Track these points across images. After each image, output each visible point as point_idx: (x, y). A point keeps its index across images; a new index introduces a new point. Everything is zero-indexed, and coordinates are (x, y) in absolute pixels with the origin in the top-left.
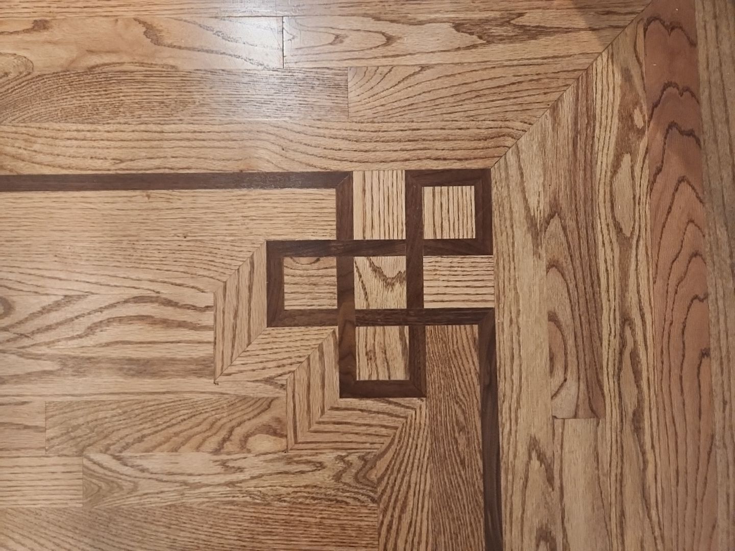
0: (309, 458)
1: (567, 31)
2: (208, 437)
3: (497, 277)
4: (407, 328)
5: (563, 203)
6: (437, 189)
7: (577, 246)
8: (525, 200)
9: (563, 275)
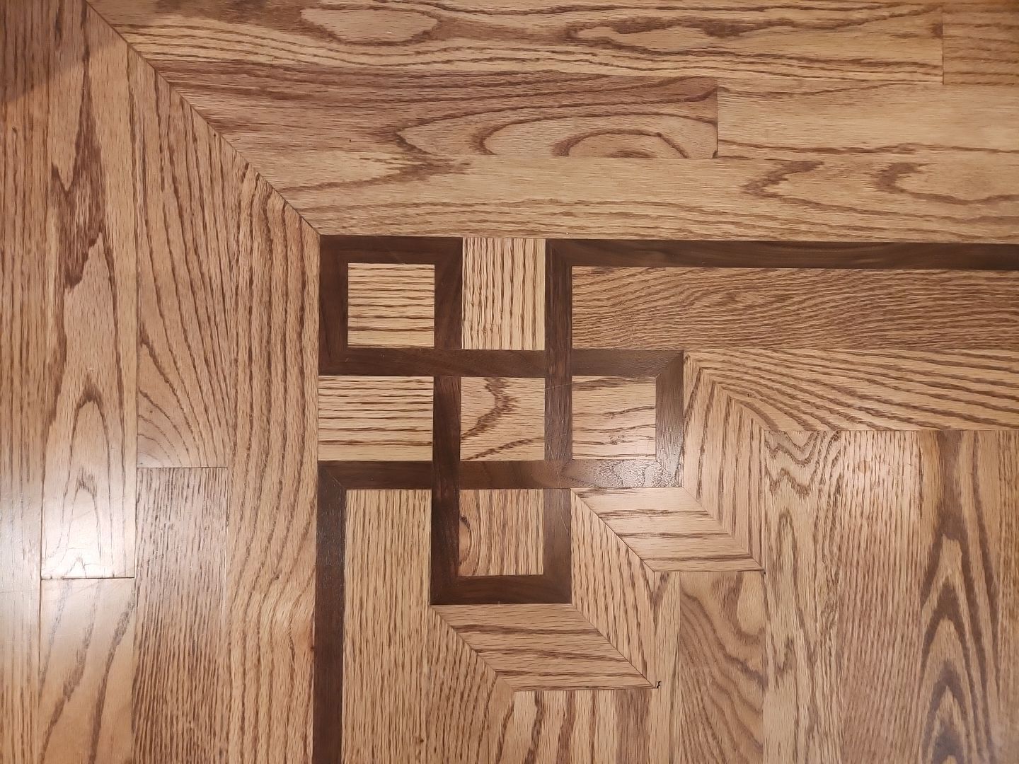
0: (773, 536)
1: (87, 97)
2: (740, 696)
3: (496, 233)
4: (575, 379)
5: (380, 121)
6: (351, 322)
7: (451, 105)
8: (373, 181)
9: (497, 129)
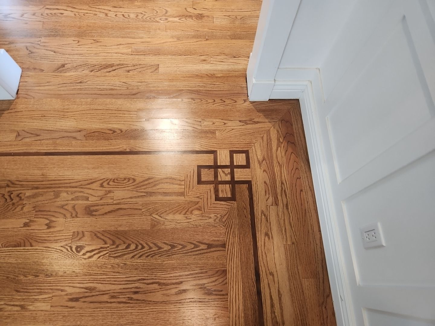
0: (208, 216)
1: (264, 122)
2: (183, 211)
3: (252, 173)
4: (231, 185)
5: (266, 157)
6: (237, 154)
7: (270, 167)
8: (257, 157)
9: (267, 173)
